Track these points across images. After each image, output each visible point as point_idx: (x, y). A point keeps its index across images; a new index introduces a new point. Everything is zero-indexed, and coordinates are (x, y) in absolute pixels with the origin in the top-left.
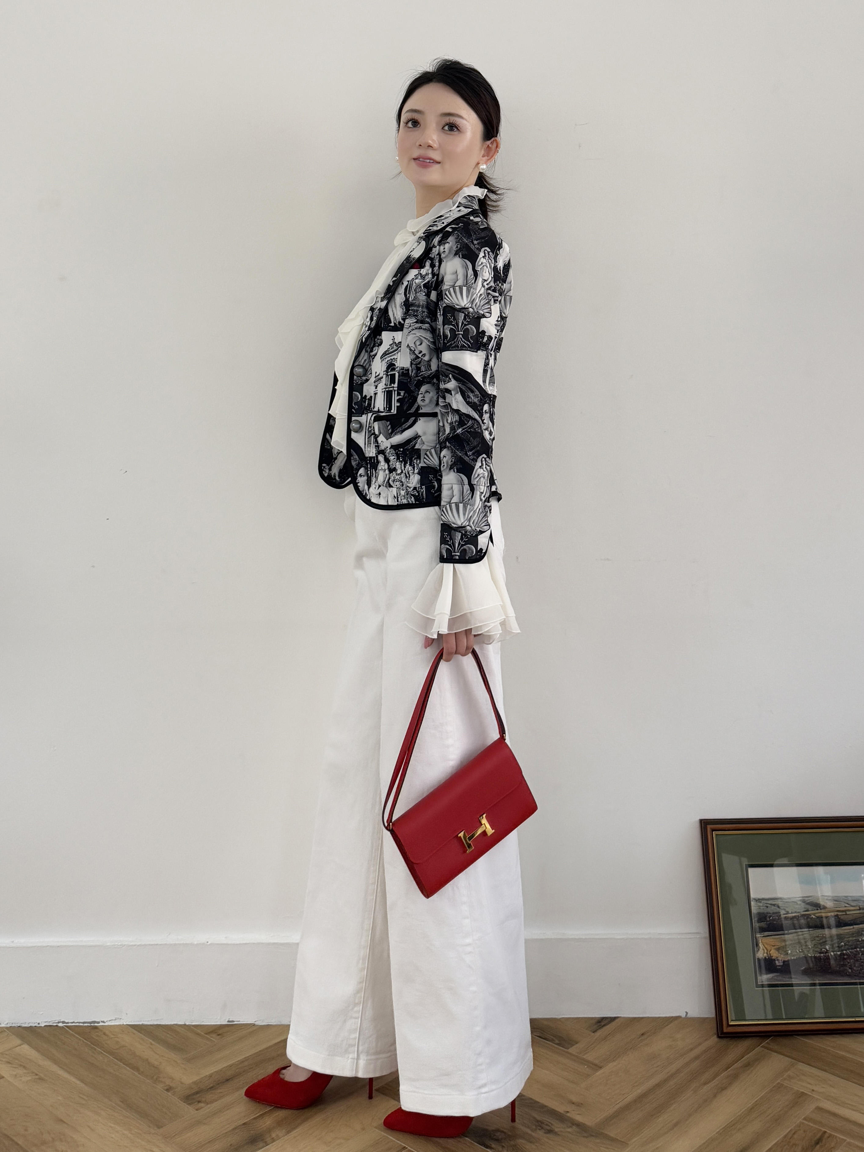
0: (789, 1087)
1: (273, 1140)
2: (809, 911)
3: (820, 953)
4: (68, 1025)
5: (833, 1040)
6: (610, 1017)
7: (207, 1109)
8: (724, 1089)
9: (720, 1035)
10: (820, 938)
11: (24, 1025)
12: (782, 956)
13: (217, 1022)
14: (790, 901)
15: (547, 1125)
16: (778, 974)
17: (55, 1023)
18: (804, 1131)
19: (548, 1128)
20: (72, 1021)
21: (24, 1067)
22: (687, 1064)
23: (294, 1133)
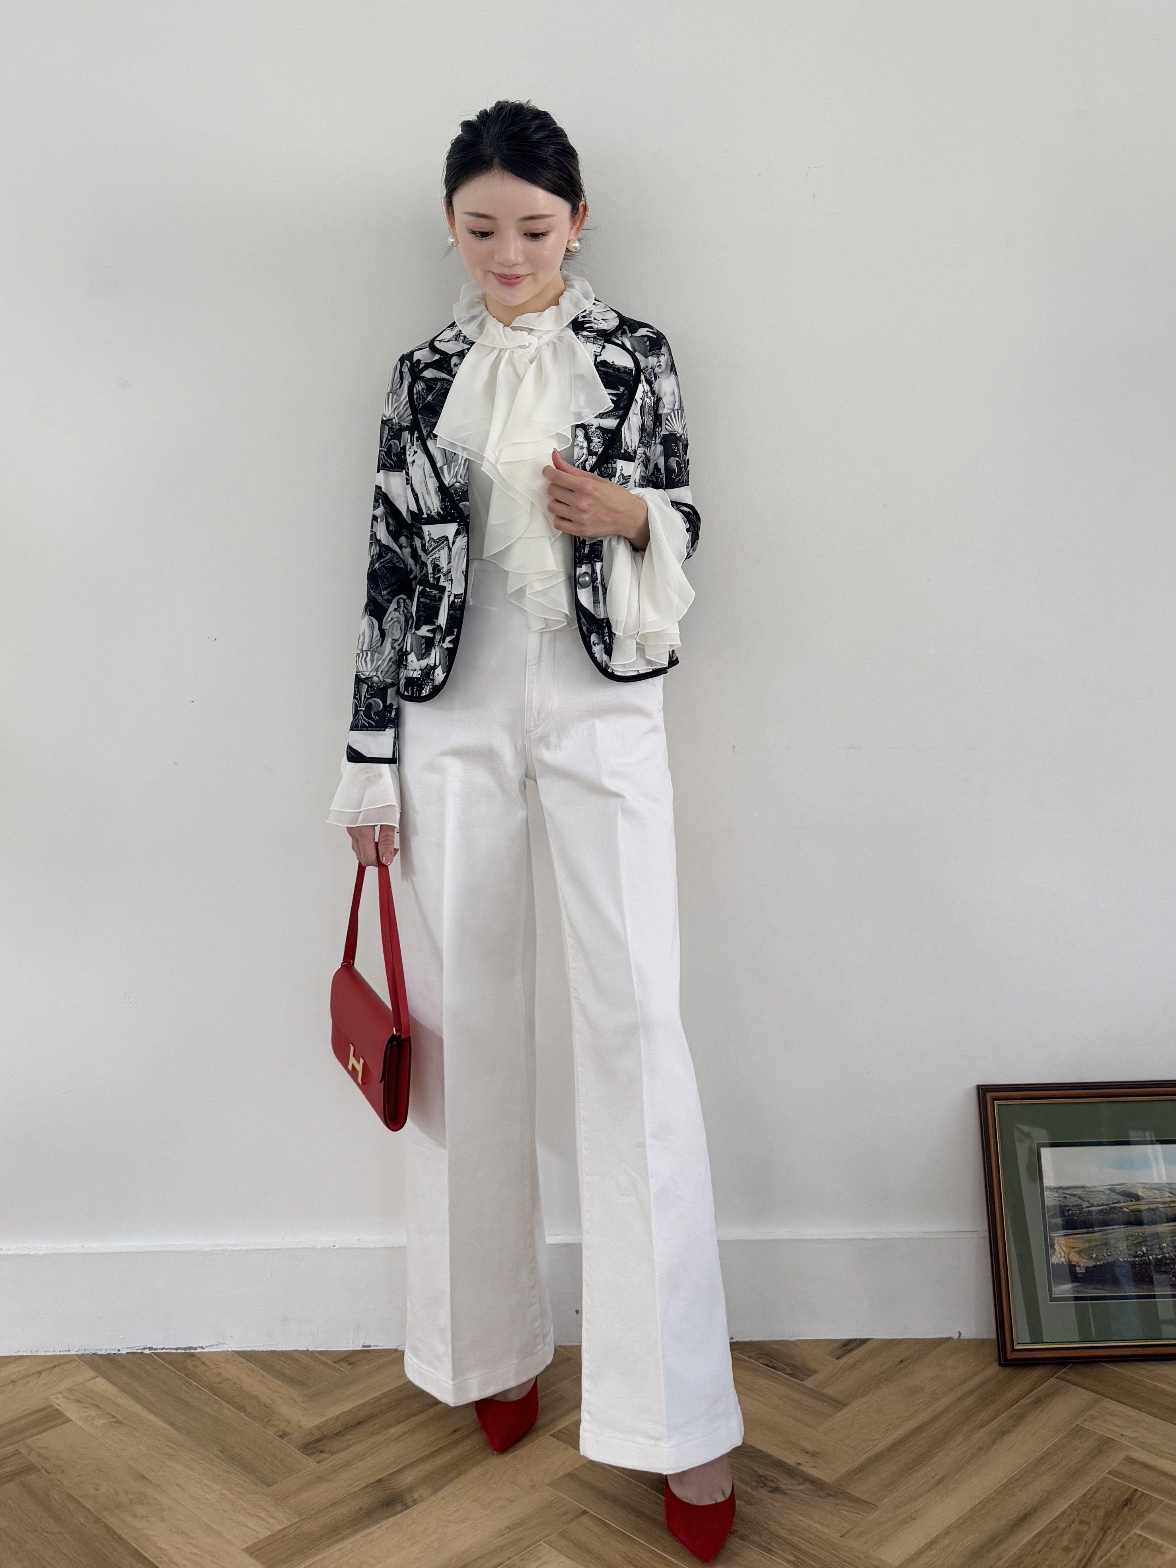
0: (1092, 1431)
1: (415, 1502)
2: (1120, 1203)
3: (1135, 1257)
4: (156, 1351)
5: (1149, 1368)
6: (860, 1339)
7: (331, 1461)
8: (1005, 1433)
9: (1002, 1363)
10: (1135, 1237)
11: (99, 1353)
12: (1085, 1261)
13: (349, 1347)
14: (1095, 1190)
15: (771, 1481)
16: (1079, 1284)
17: (140, 1349)
18: (1109, 1489)
19: (773, 1485)
20: (162, 1347)
21: (98, 1407)
22: (960, 1400)
23: (443, 1493)
